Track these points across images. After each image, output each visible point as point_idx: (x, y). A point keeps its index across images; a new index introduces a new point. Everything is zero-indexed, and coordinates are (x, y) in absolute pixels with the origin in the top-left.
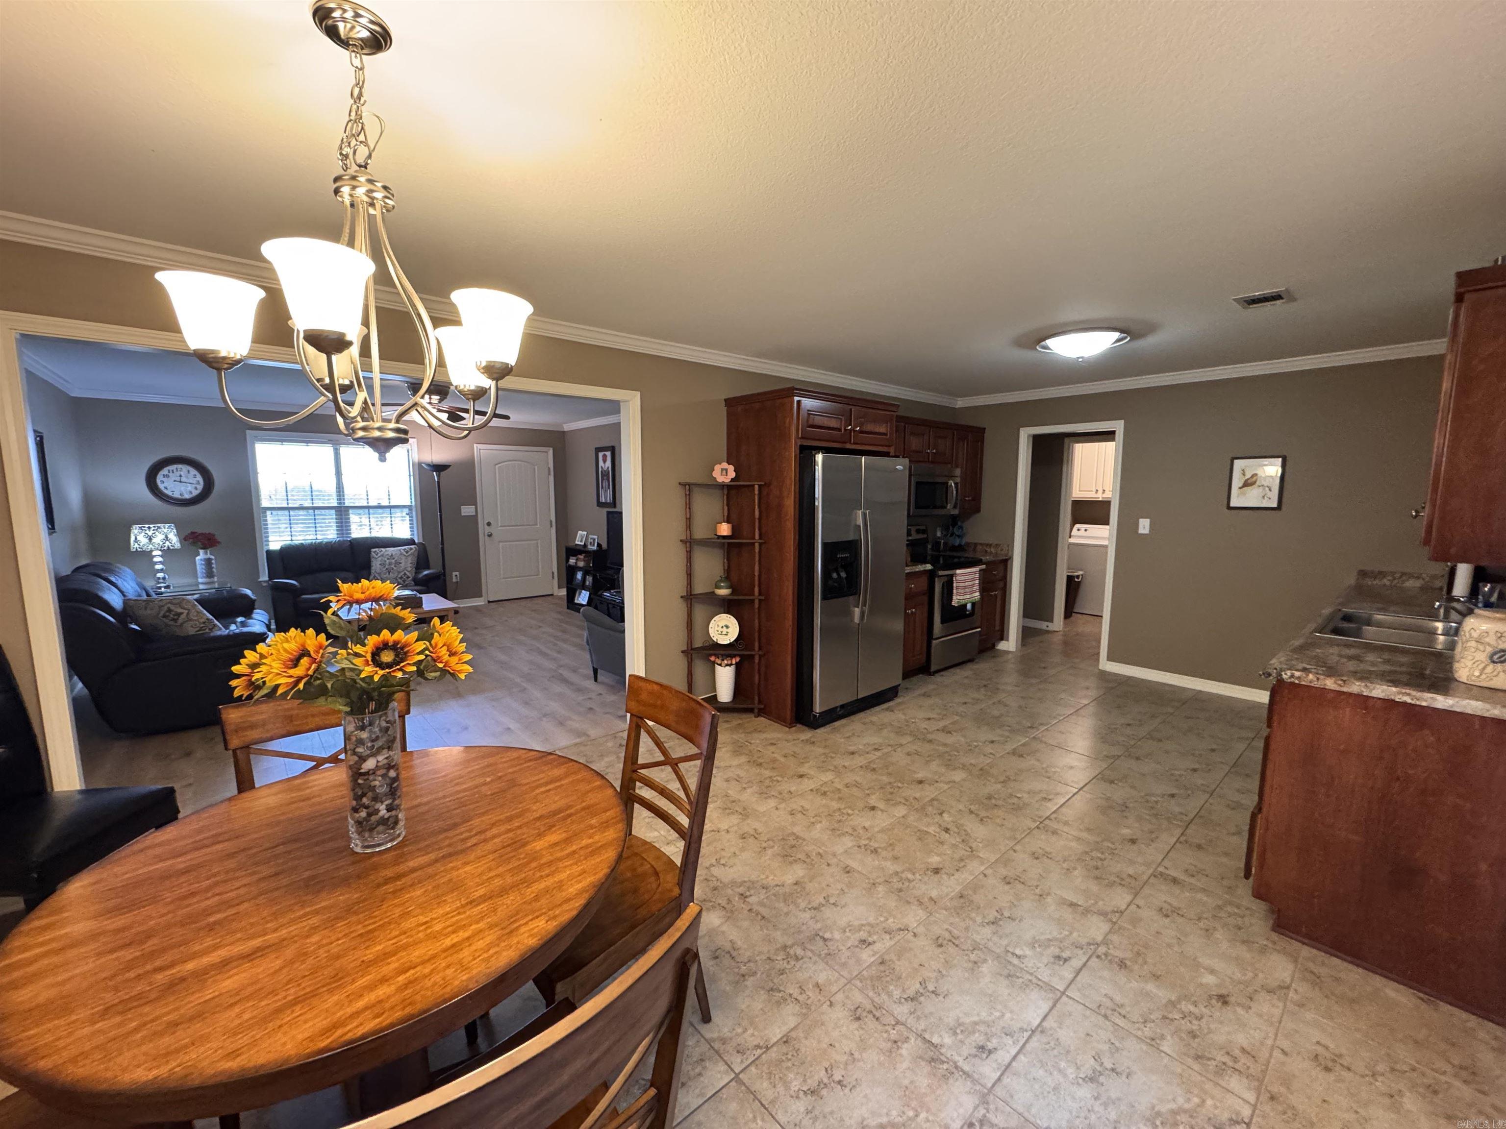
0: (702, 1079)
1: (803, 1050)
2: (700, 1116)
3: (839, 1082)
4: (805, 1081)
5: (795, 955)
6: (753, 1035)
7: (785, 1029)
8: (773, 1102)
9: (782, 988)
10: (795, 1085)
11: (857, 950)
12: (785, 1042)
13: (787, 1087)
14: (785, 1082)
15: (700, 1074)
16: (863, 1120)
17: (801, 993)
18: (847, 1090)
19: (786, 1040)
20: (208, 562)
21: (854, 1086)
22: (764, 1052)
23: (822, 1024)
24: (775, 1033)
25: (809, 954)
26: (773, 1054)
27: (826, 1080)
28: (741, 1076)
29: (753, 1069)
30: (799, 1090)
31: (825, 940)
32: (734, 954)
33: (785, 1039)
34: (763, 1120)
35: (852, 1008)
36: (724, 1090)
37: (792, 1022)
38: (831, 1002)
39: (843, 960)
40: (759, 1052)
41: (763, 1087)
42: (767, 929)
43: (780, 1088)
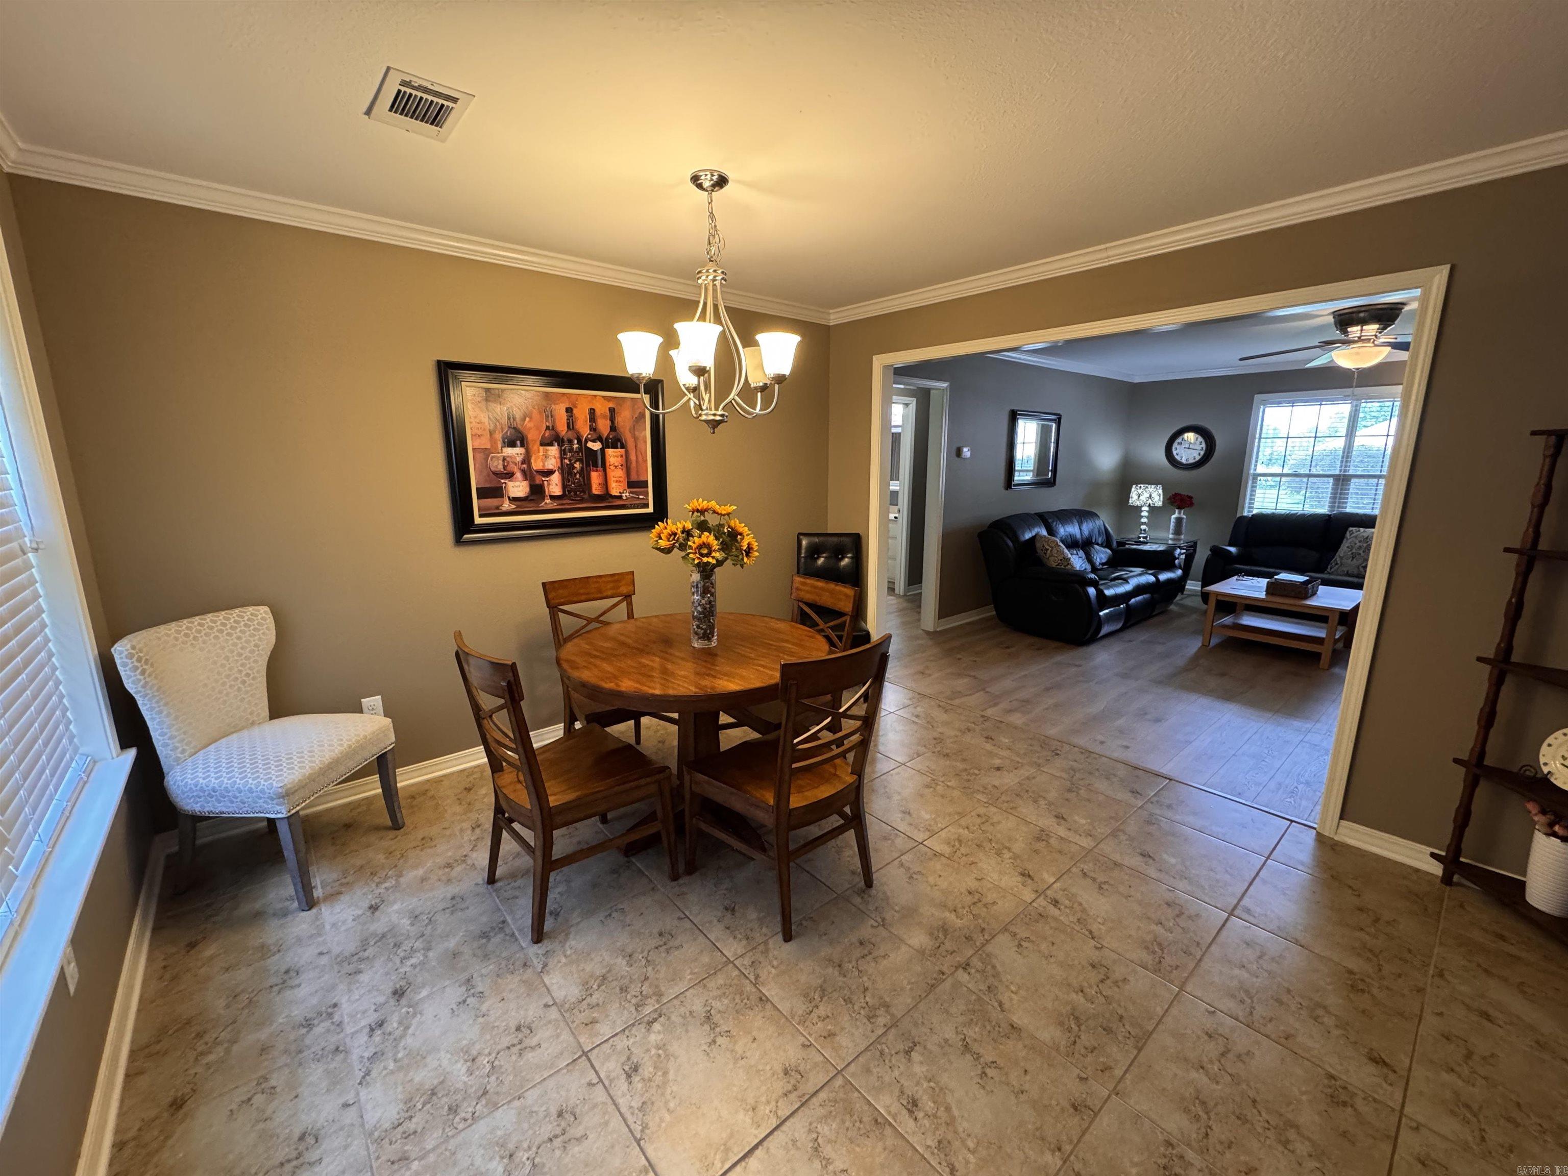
0: (731, 939)
1: (751, 1013)
2: (701, 938)
3: (714, 1042)
4: (719, 1012)
5: (875, 1016)
6: (769, 973)
7: (775, 1000)
8: (705, 986)
9: (825, 999)
10: (717, 1004)
11: (897, 1092)
12: (761, 999)
13: (715, 998)
14: (720, 997)
15: (735, 938)
16: (676, 1058)
17: (819, 1017)
18: (705, 1047)
19: (763, 1000)
20: (1179, 521)
21: (708, 1054)
22: (751, 982)
23: (779, 1034)
24: (771, 991)
25: (880, 1031)
26: (749, 988)
27: (718, 1030)
28: (731, 965)
29: (736, 973)
30: (712, 1007)
31: (908, 1052)
32: (869, 958)
33: (764, 998)
34: (690, 979)
35: (801, 1068)
36: (719, 954)
37: (784, 1007)
38: (808, 1046)
39: (875, 1071)
40: (752, 977)
41: (720, 980)
42: (911, 989)
43: (716, 993)
